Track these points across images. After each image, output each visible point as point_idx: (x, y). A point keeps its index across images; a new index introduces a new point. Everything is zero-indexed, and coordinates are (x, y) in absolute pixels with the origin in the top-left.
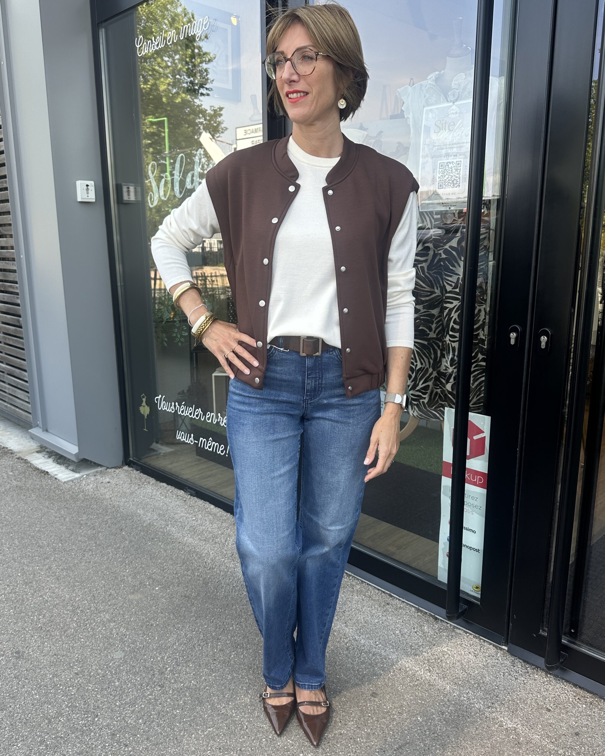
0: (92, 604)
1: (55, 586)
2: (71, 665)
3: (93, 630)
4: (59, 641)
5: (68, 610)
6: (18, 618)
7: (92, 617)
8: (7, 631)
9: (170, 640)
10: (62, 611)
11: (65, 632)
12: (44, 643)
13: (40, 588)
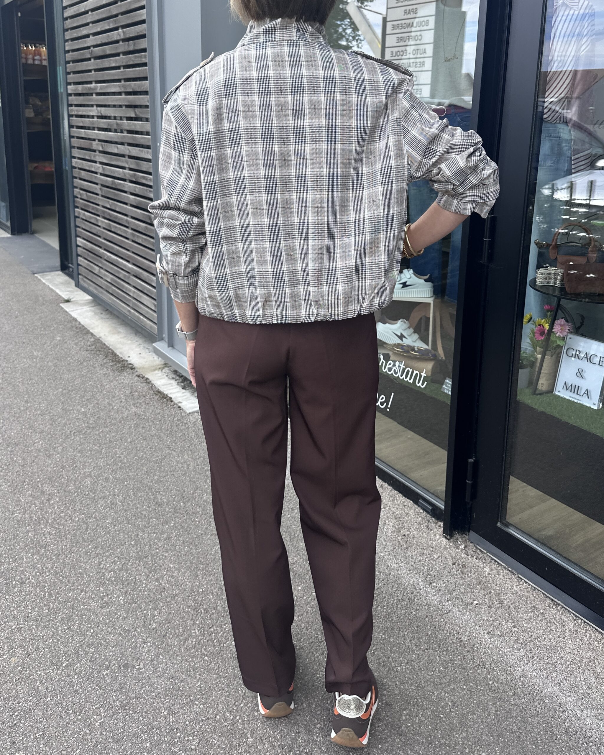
0: (219, 602)
1: (174, 567)
2: (192, 698)
3: (220, 644)
4: (178, 655)
5: (189, 607)
6: (129, 610)
7: (219, 622)
8: (115, 629)
9: (318, 675)
10: (182, 606)
11: (185, 642)
12: (159, 657)
13: (156, 567)
